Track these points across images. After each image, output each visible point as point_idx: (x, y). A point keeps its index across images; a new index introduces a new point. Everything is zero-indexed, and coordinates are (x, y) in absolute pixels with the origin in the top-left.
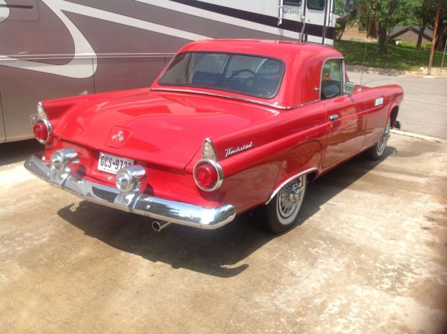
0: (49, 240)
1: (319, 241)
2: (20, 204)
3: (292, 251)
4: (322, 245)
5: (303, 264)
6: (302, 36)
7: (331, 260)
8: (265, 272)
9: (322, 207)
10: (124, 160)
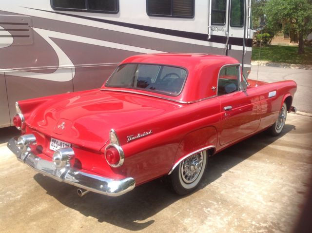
0: (21, 198)
1: (213, 202)
2: (11, 170)
3: (190, 210)
4: (215, 205)
5: (195, 221)
6: (227, 46)
7: (218, 218)
8: (164, 227)
9: (224, 174)
10: (65, 143)
